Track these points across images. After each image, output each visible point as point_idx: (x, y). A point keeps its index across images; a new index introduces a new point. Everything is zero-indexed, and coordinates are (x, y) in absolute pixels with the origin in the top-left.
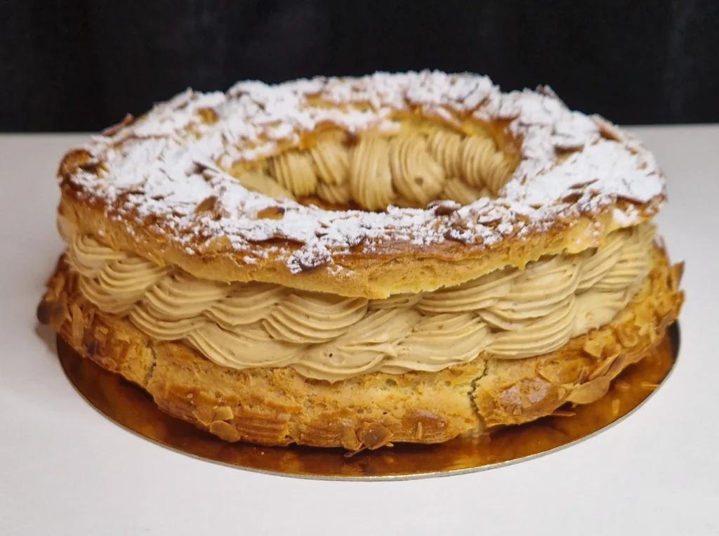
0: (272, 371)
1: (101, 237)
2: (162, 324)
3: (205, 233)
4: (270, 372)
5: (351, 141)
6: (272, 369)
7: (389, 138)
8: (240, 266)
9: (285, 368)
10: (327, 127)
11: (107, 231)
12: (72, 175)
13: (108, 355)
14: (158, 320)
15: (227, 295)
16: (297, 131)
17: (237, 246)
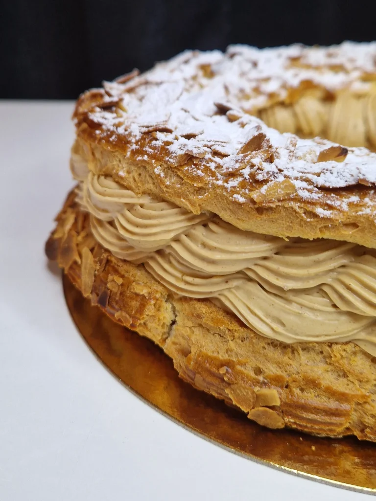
0: (330, 346)
1: (122, 178)
2: (189, 279)
3: (260, 177)
4: (328, 348)
5: (329, 97)
6: (330, 344)
7: (359, 96)
8: (309, 220)
9: (347, 343)
10: (308, 85)
11: (129, 172)
12: (90, 114)
13: (121, 309)
14: (184, 274)
15: (275, 251)
16: (284, 86)
17: (305, 194)
